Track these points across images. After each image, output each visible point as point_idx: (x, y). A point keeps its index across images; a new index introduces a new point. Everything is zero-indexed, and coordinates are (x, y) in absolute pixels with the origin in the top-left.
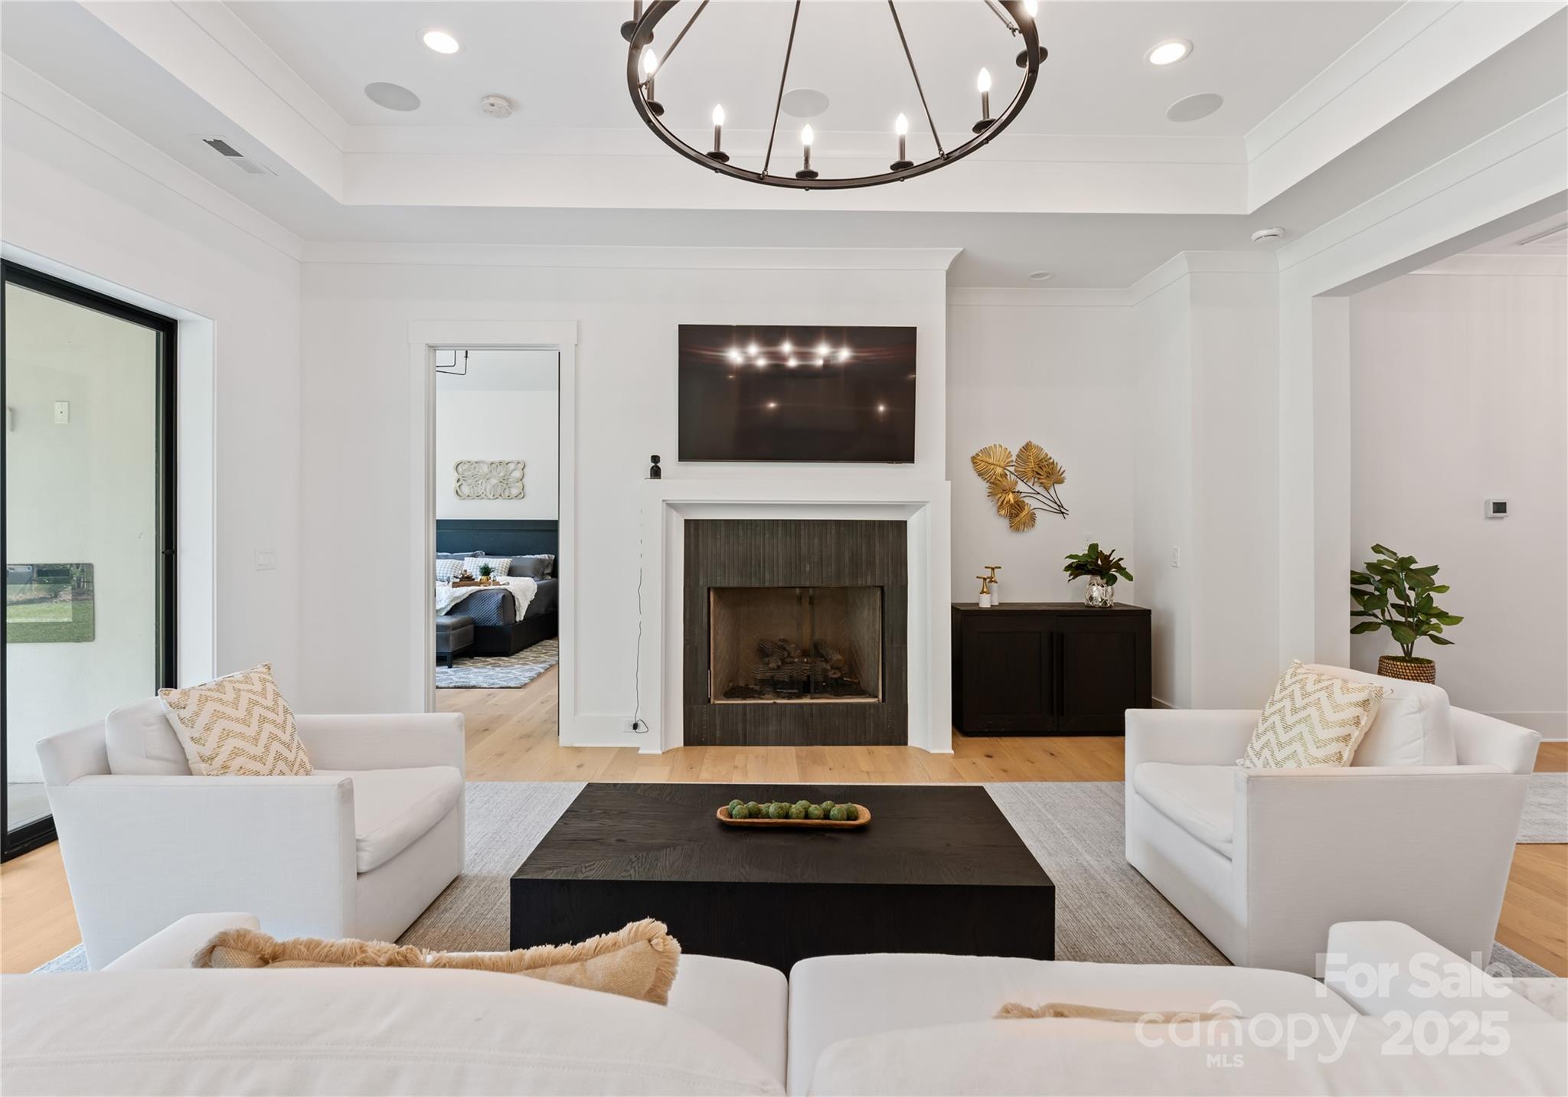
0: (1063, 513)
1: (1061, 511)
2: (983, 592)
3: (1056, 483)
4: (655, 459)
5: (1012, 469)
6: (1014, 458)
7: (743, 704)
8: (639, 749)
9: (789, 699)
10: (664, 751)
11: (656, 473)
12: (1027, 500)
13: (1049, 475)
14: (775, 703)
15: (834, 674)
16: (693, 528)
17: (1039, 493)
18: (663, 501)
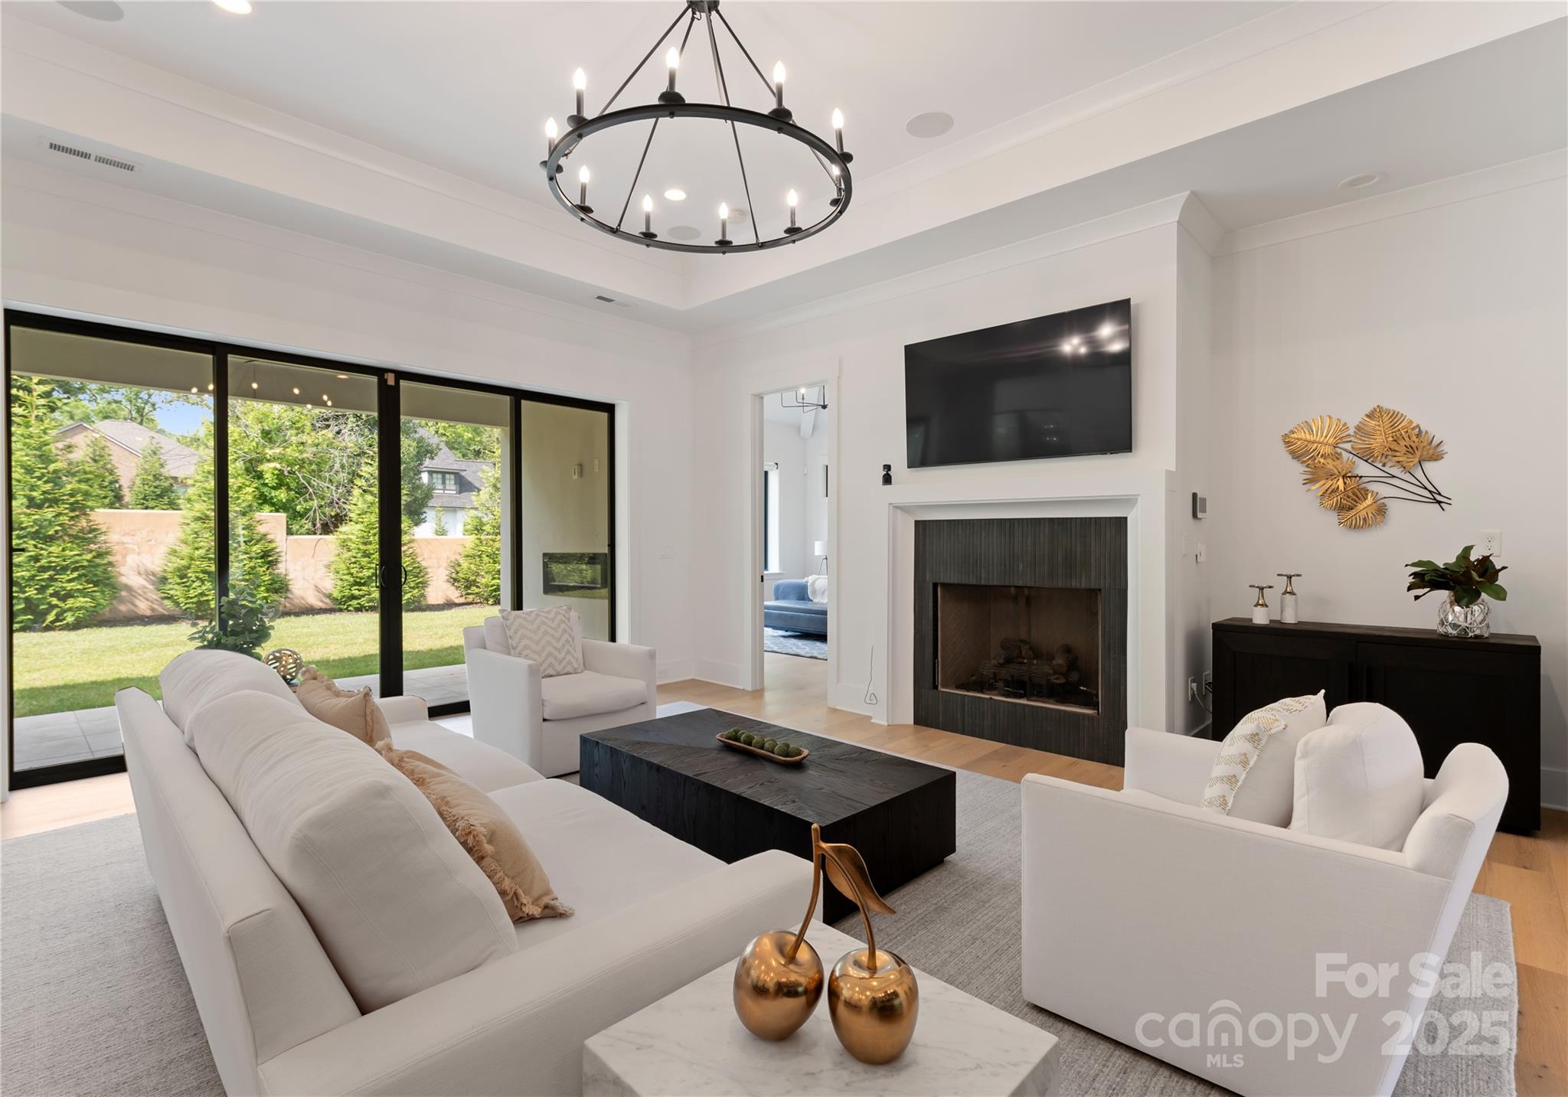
0: (1439, 502)
1: (1436, 498)
2: (1257, 605)
3: (1424, 460)
4: (888, 467)
5: (1348, 446)
6: (1351, 431)
7: (961, 695)
8: (871, 718)
9: (1006, 697)
10: (890, 724)
11: (887, 479)
12: (1372, 487)
13: (1411, 450)
14: (991, 698)
15: (1057, 679)
16: (922, 528)
17: (1394, 477)
18: (890, 504)
